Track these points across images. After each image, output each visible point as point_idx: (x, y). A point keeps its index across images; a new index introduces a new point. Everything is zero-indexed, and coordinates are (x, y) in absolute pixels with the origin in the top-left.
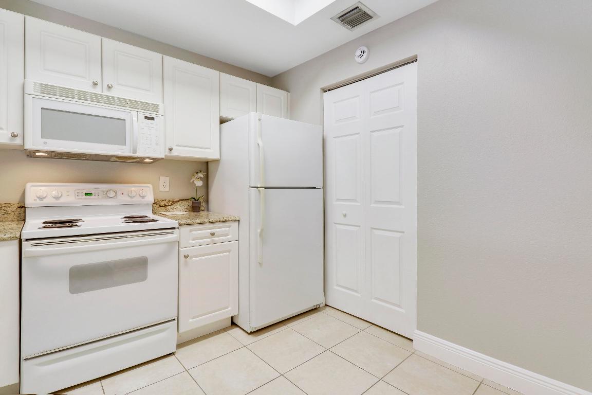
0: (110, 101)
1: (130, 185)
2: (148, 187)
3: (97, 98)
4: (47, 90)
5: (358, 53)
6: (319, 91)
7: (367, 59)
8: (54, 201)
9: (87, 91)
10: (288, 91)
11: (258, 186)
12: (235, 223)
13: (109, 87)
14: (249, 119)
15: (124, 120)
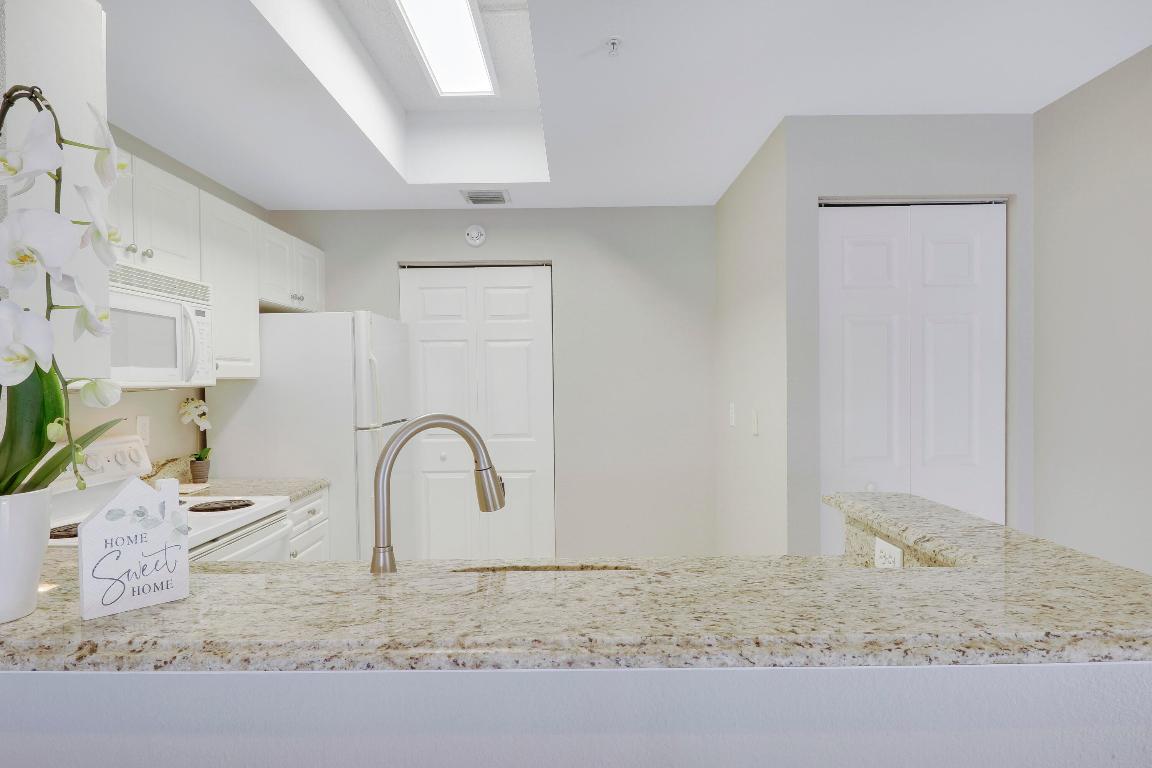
0: (156, 283)
1: (111, 441)
2: (137, 440)
3: (127, 276)
6: (395, 266)
7: (485, 241)
10: (323, 250)
11: (372, 425)
12: (325, 492)
13: (147, 254)
14: (353, 320)
15: (174, 319)
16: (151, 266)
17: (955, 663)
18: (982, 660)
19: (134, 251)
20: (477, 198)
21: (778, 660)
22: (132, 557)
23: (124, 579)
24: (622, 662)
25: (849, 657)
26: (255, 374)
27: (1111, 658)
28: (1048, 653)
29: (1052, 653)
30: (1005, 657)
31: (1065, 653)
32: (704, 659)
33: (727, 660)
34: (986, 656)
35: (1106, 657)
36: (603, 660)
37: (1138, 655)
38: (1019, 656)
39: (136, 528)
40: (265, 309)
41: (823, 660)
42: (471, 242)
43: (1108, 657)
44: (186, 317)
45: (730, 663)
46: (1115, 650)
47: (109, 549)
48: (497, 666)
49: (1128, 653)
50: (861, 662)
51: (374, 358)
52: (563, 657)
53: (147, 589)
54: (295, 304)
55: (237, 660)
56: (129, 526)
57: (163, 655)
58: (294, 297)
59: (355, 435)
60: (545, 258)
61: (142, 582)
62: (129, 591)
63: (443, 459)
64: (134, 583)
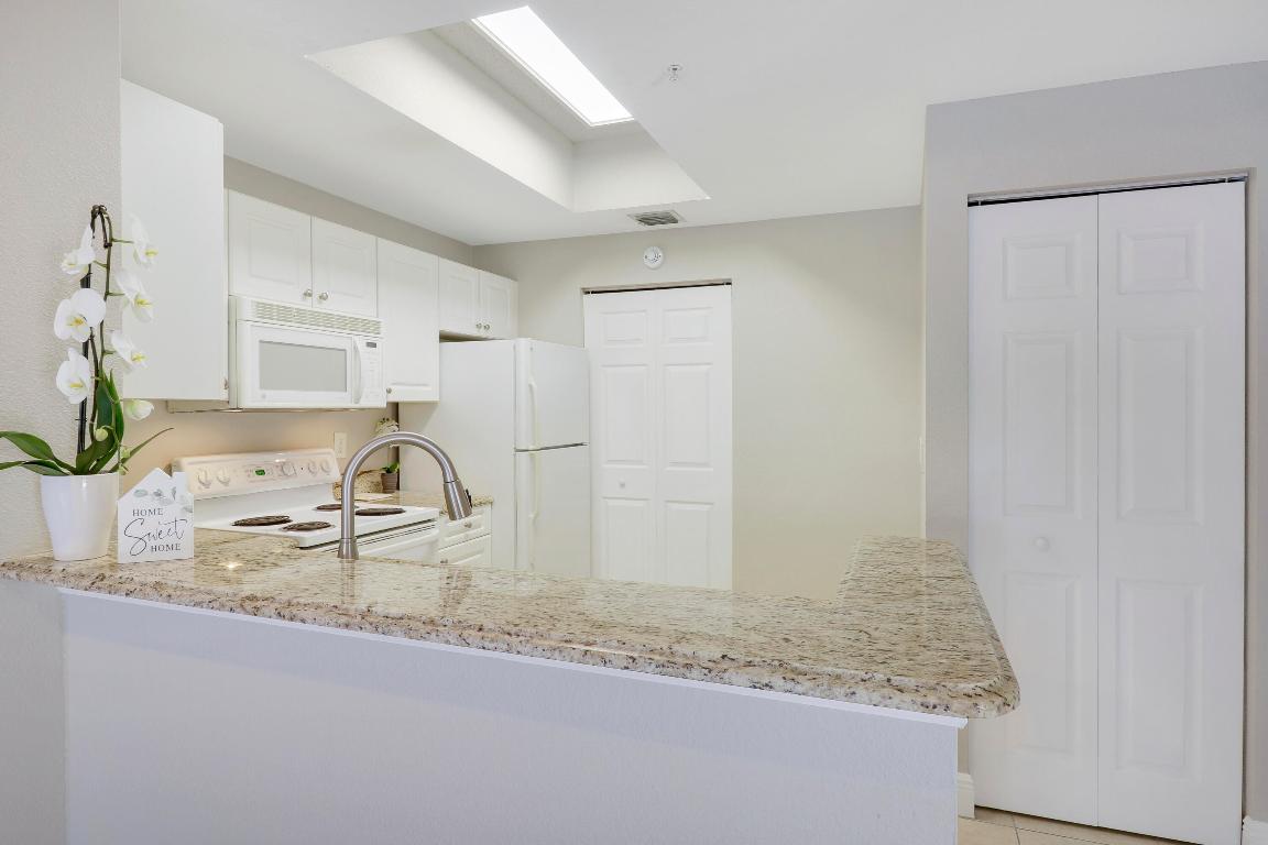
0: (328, 321)
1: (307, 452)
2: (329, 453)
3: (301, 317)
4: (265, 311)
5: (651, 256)
6: (579, 291)
7: (663, 263)
8: (222, 487)
9: (288, 305)
10: (515, 280)
11: (531, 447)
12: (488, 508)
13: (323, 298)
14: (514, 347)
15: (344, 350)
16: (325, 307)
17: (627, 668)
18: (649, 669)
19: (310, 295)
20: (647, 220)
21: (486, 644)
22: (152, 523)
23: (146, 539)
24: (380, 630)
25: (540, 649)
26: (434, 397)
27: (771, 687)
28: (710, 672)
29: (713, 674)
30: (670, 669)
31: (726, 675)
32: (434, 634)
33: (450, 638)
34: (653, 666)
35: (767, 685)
36: (368, 626)
37: (799, 688)
38: (682, 670)
39: (155, 504)
40: (445, 338)
41: (519, 649)
42: (649, 264)
43: (768, 686)
44: (356, 348)
45: (452, 642)
46: (777, 681)
47: (136, 517)
48: (303, 621)
49: (790, 685)
50: (549, 655)
51: (533, 384)
52: (343, 620)
53: (161, 548)
54: (482, 333)
55: (165, 594)
56: (148, 503)
57: (130, 587)
58: (479, 326)
59: (515, 455)
60: (725, 277)
61: (158, 542)
62: (149, 548)
63: (623, 485)
64: (153, 543)
